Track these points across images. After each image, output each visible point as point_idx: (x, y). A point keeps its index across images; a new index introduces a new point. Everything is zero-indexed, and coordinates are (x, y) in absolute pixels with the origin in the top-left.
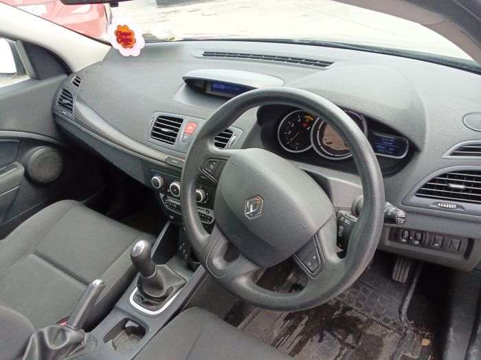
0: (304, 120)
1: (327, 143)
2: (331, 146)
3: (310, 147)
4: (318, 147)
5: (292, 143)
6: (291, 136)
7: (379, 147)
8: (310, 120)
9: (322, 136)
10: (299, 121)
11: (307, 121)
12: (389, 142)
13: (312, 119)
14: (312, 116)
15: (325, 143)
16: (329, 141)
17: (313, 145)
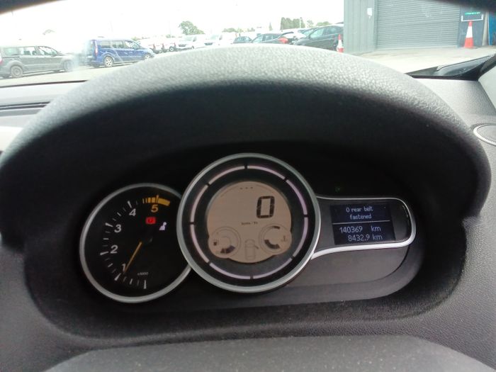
0: (144, 210)
1: (223, 251)
2: (235, 256)
3: (186, 273)
4: (206, 267)
5: (130, 273)
6: (123, 256)
7: (345, 230)
8: (160, 206)
9: (203, 236)
10: (133, 213)
11: (155, 209)
12: (363, 213)
13: (166, 203)
14: (164, 195)
15: (215, 250)
16: (226, 246)
17: (192, 265)
